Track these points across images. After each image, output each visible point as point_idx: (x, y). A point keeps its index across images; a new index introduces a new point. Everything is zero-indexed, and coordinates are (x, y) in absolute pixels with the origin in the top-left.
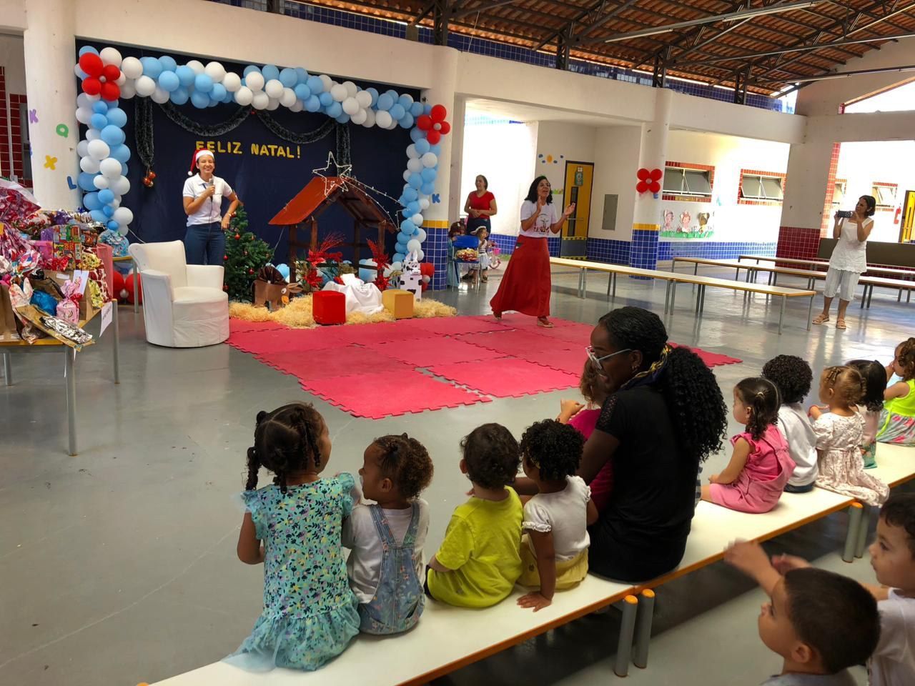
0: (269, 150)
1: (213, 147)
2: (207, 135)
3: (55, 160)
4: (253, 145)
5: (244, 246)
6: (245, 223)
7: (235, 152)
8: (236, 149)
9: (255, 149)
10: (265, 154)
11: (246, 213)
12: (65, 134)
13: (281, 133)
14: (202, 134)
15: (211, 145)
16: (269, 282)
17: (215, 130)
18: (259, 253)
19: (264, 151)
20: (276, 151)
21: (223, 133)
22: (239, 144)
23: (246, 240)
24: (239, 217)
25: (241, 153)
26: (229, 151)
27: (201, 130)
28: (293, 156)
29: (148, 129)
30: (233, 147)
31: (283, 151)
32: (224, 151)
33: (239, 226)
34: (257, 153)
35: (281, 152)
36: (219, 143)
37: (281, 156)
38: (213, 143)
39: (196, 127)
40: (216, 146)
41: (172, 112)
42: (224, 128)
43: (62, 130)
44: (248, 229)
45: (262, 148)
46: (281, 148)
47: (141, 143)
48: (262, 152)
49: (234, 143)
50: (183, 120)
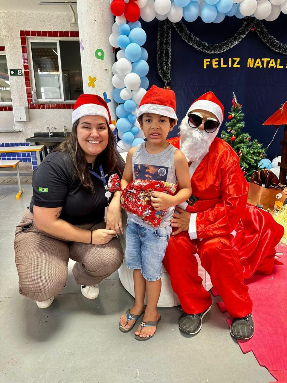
0: (263, 62)
1: (217, 63)
2: (212, 53)
3: (95, 79)
4: (250, 59)
5: (239, 148)
6: (242, 125)
7: (235, 66)
8: (236, 63)
9: (250, 63)
10: (258, 67)
11: (243, 115)
12: (102, 58)
13: (275, 46)
14: (209, 52)
15: (216, 61)
16: (263, 186)
17: (220, 48)
18: (254, 153)
19: (258, 63)
20: (268, 62)
21: (226, 49)
22: (238, 59)
23: (241, 142)
24: (236, 119)
25: (239, 66)
26: (230, 66)
27: (208, 48)
28: (282, 67)
29: (167, 52)
30: (233, 62)
31: (274, 62)
32: (226, 66)
33: (236, 128)
34: (252, 66)
35: (272, 63)
36: (222, 60)
37: (272, 67)
38: (217, 59)
39: (204, 46)
40: (219, 61)
41: (186, 34)
42: (227, 45)
43: (100, 54)
44: (243, 130)
45: (257, 62)
46: (273, 61)
47: (161, 63)
48: (256, 64)
49: (235, 59)
50: (195, 41)
